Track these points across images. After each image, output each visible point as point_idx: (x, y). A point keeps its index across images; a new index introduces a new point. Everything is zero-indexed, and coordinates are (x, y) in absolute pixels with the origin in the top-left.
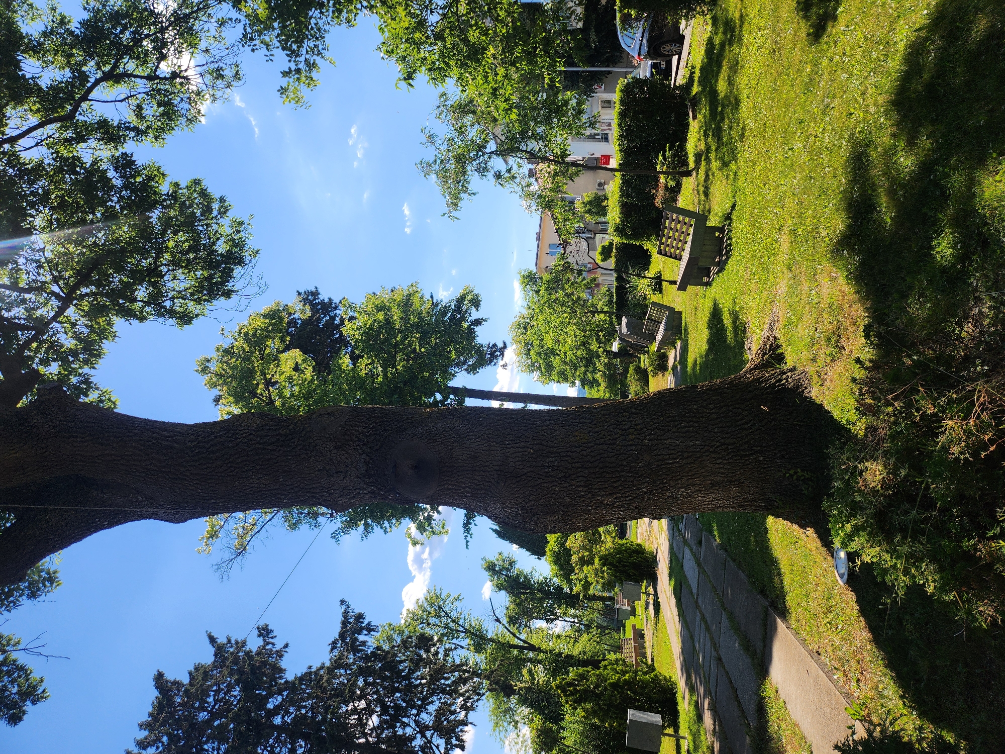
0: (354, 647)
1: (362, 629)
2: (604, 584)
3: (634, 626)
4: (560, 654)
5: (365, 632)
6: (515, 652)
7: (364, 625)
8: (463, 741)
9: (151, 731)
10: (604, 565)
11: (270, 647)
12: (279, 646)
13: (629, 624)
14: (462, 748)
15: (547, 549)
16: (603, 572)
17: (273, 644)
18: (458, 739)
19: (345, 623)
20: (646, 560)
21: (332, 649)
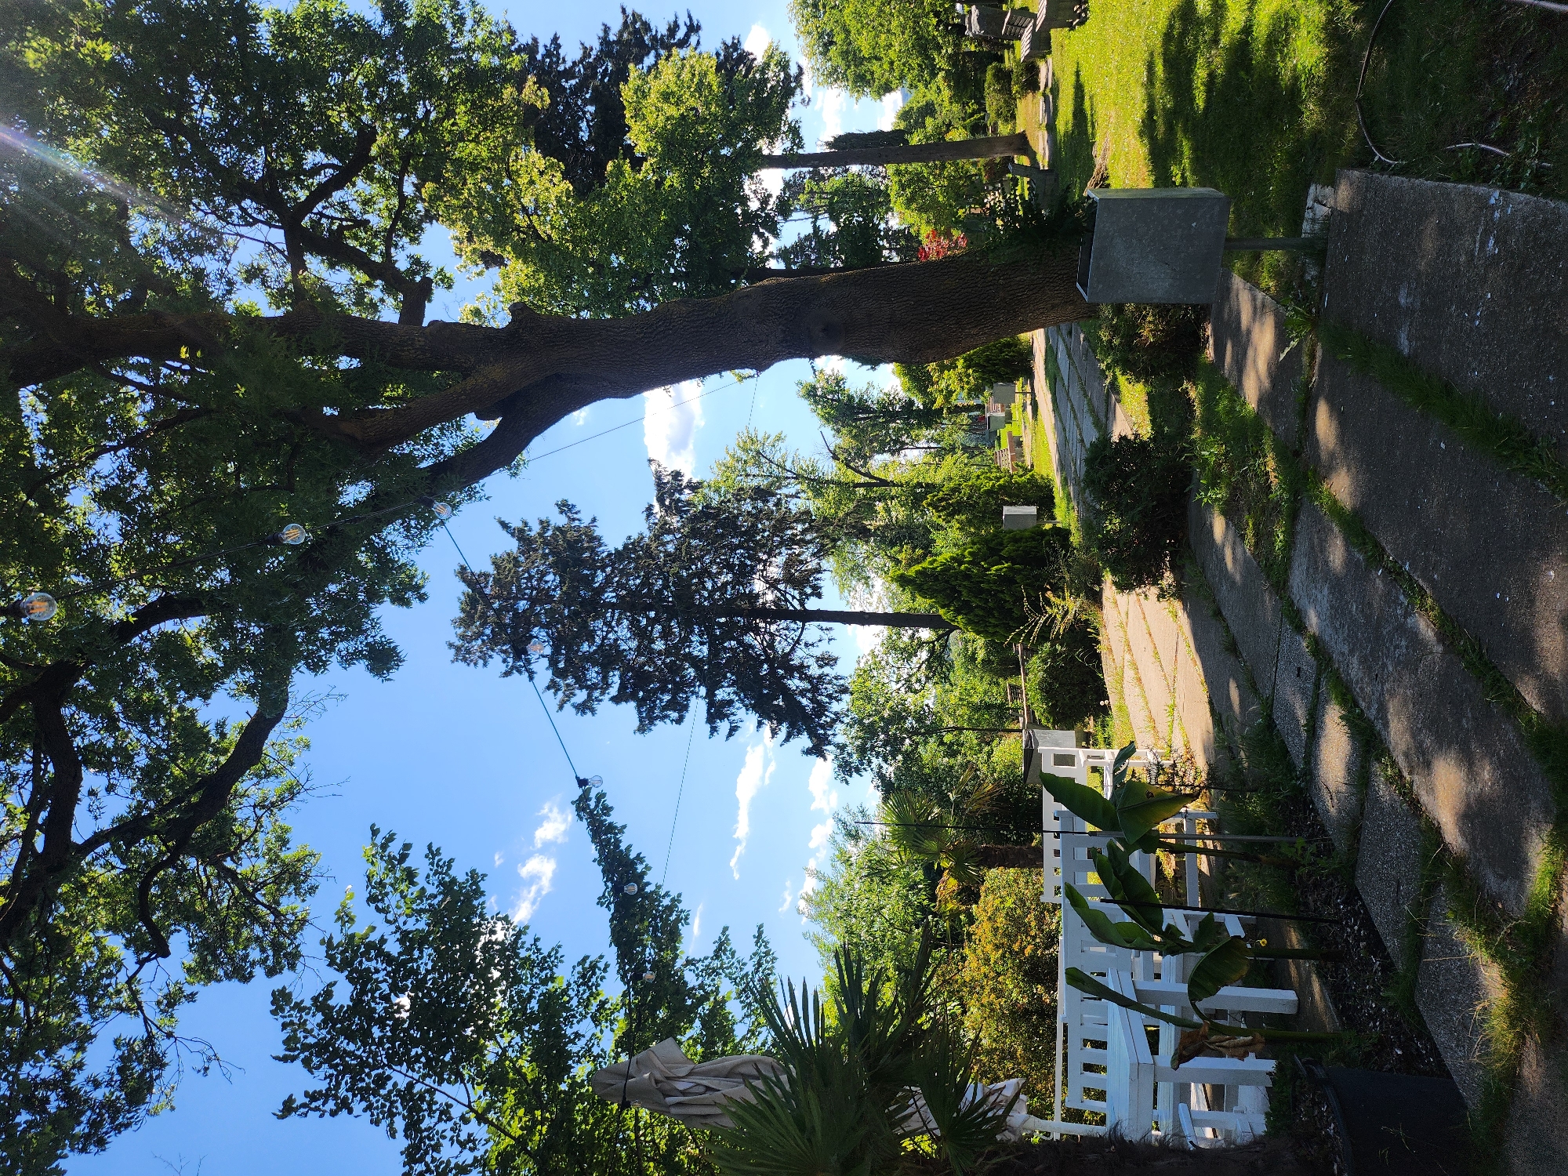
0: (677, 508)
1: (683, 488)
2: (970, 390)
3: (1010, 434)
4: (919, 485)
6: (861, 491)
7: (684, 483)
8: (819, 588)
9: (468, 627)
10: (968, 367)
11: (577, 523)
13: (1003, 433)
14: (819, 596)
16: (968, 376)
17: (580, 519)
18: (814, 588)
19: (660, 484)
20: (1020, 353)
21: (648, 516)
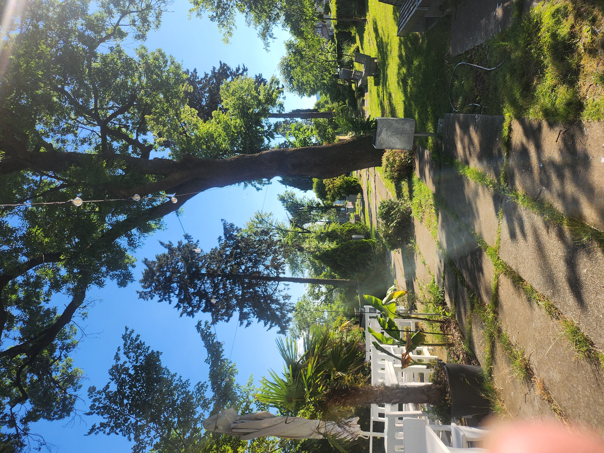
0: (231, 237)
1: (234, 230)
3: (355, 214)
4: (322, 233)
5: (236, 231)
7: (235, 228)
8: (284, 270)
9: (146, 282)
11: (190, 243)
12: (195, 242)
14: (284, 273)
15: (313, 186)
17: (192, 241)
18: (282, 270)
19: (225, 229)
21: (219, 242)
